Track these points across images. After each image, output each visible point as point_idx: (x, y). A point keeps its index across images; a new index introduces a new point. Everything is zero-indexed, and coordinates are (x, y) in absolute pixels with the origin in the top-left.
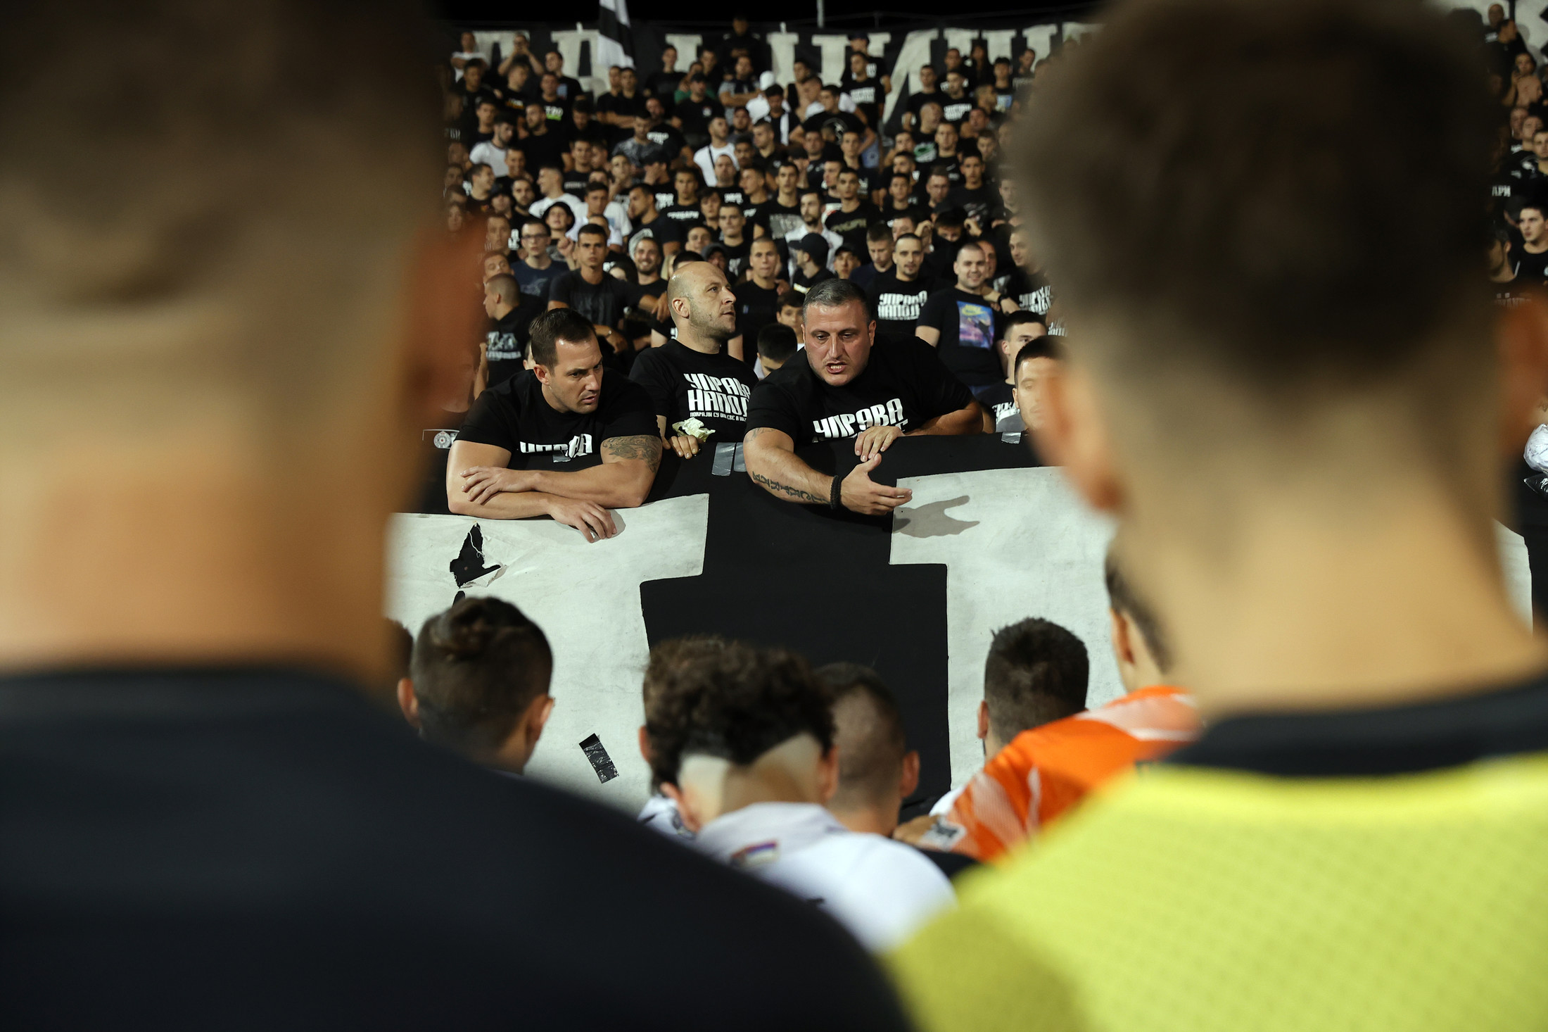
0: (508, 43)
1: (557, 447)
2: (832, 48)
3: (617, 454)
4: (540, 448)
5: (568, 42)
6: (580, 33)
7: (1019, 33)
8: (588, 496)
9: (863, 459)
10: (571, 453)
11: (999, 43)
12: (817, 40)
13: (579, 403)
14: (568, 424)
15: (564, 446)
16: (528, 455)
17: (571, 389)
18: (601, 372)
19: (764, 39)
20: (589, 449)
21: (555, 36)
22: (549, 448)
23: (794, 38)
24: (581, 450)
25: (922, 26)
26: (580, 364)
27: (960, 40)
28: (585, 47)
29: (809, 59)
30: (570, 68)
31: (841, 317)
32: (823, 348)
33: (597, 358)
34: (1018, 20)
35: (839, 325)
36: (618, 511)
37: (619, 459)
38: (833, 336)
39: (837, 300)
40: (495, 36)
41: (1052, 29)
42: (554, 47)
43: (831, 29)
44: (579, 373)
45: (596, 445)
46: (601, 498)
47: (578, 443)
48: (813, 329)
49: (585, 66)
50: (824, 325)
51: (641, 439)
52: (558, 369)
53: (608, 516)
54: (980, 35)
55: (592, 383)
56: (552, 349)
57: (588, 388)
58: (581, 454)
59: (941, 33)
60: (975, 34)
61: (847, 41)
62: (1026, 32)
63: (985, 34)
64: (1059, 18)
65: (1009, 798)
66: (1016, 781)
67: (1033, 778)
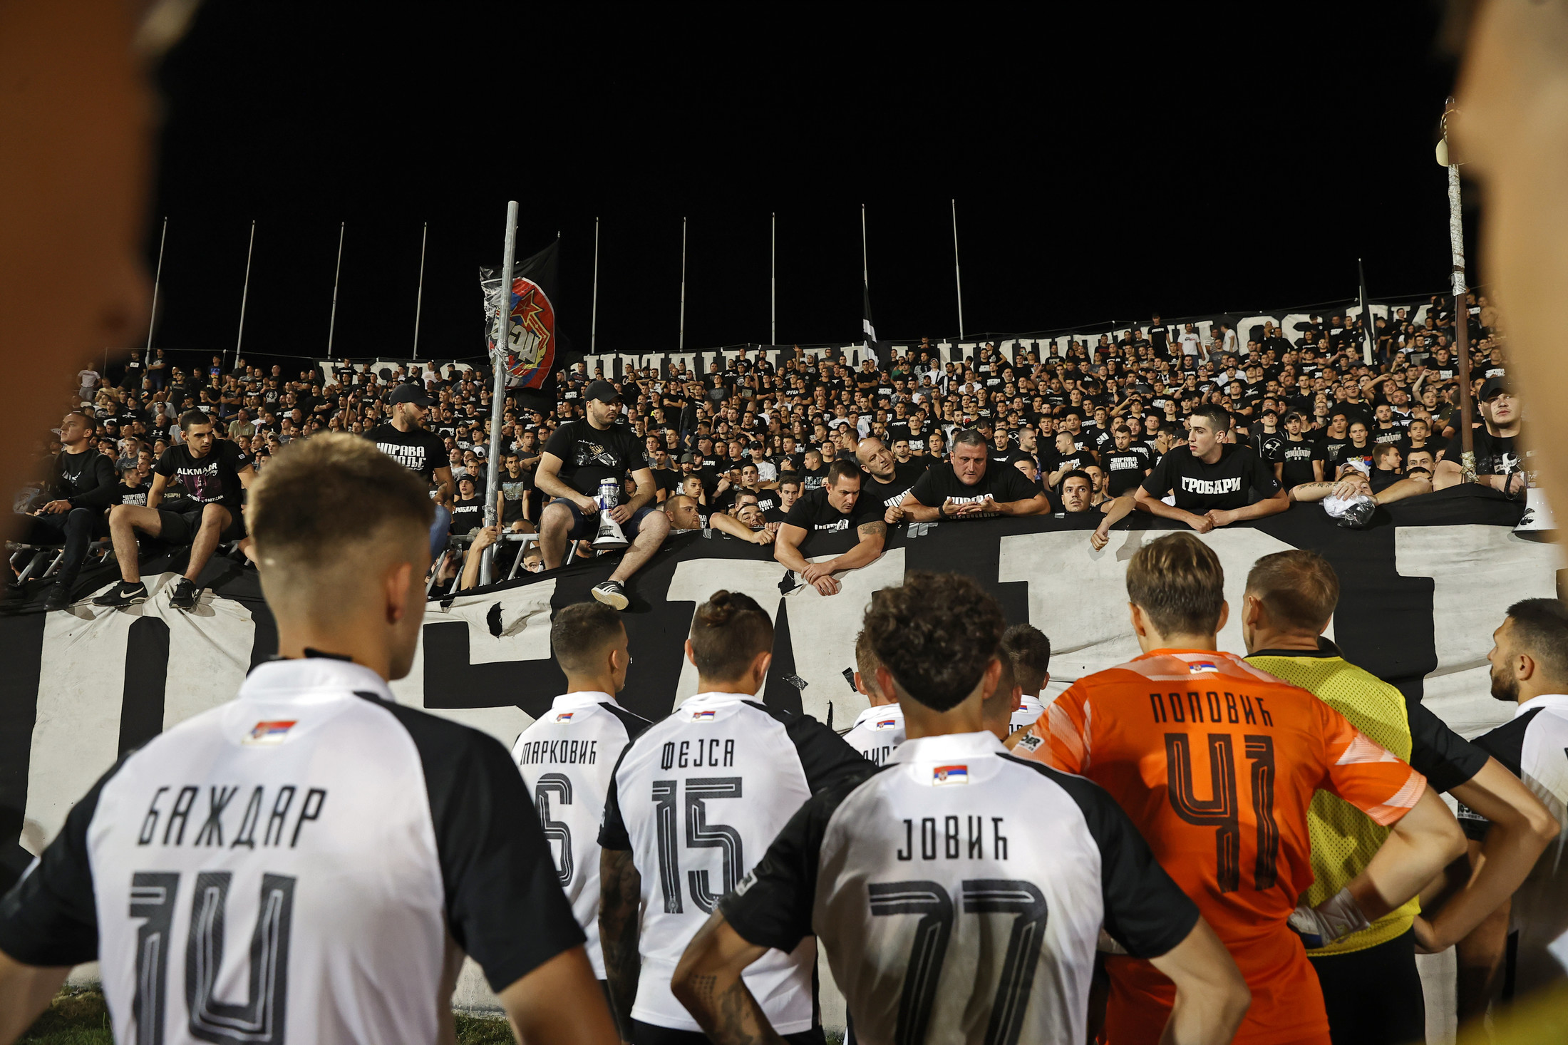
0: (822, 353)
1: (830, 526)
2: (967, 348)
3: (866, 533)
4: (824, 527)
5: (848, 351)
6: (853, 347)
7: (1053, 340)
10: (838, 529)
11: (1044, 345)
12: (960, 346)
13: (842, 507)
15: (835, 526)
16: (818, 530)
19: (936, 345)
20: (847, 527)
21: (842, 349)
23: (950, 345)
24: (843, 527)
25: (1008, 338)
26: (847, 488)
27: (1026, 345)
28: (856, 353)
29: (957, 355)
30: (849, 363)
31: (977, 451)
34: (1053, 334)
35: (975, 456)
37: (868, 536)
38: (972, 460)
40: (816, 350)
41: (1069, 338)
42: (842, 354)
43: (966, 341)
44: (846, 493)
45: (851, 525)
47: (842, 523)
49: (856, 362)
51: (877, 523)
52: (837, 489)
55: (850, 498)
56: (836, 479)
58: (844, 530)
59: (1017, 341)
60: (1033, 341)
61: (974, 345)
62: (1056, 340)
63: (1038, 341)
64: (1071, 333)
65: (1071, 719)
66: (1076, 709)
67: (1087, 707)
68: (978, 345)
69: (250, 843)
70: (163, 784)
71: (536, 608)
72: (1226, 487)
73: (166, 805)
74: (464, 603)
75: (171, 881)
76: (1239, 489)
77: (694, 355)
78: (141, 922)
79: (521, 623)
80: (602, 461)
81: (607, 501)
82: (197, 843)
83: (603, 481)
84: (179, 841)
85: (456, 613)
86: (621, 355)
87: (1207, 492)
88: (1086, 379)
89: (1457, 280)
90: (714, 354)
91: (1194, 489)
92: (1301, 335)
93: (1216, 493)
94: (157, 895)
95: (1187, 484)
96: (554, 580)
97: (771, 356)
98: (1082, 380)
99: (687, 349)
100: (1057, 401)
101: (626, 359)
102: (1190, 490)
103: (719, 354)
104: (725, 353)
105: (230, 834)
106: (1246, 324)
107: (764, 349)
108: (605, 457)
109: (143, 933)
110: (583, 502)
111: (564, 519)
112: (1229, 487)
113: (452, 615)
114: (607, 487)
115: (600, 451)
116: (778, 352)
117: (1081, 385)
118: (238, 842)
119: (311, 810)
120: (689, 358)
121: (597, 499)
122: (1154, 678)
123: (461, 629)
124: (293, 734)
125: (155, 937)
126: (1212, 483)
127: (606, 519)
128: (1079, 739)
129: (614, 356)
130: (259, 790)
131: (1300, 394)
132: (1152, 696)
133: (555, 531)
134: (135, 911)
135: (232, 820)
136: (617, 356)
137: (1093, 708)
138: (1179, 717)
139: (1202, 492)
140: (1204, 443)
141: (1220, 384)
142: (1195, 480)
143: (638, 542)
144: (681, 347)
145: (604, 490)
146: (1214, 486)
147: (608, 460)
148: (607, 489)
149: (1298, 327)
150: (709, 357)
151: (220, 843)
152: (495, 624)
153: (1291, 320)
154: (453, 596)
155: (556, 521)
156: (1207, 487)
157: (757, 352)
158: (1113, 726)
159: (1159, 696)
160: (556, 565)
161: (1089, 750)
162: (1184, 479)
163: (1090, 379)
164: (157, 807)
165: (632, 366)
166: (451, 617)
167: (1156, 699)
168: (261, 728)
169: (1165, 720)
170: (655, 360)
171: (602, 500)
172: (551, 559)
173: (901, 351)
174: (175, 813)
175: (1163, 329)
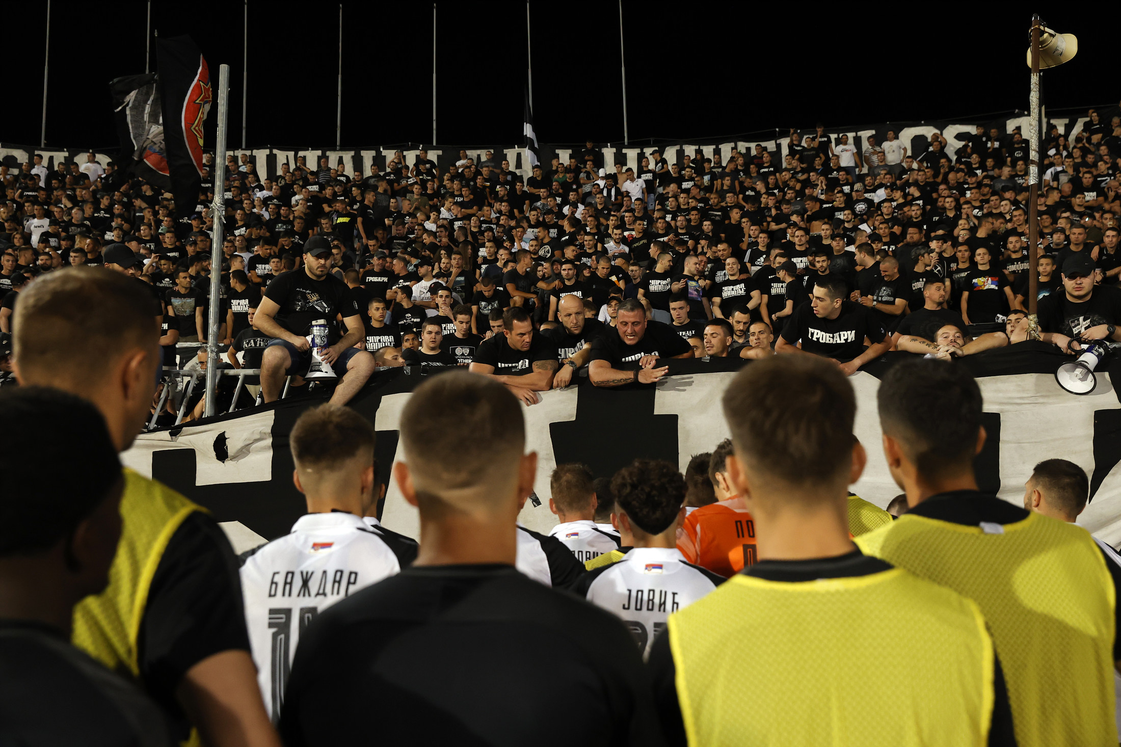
0: (484, 155)
1: (514, 365)
2: (632, 154)
3: (539, 368)
4: (506, 365)
5: (511, 154)
6: (517, 149)
7: (717, 147)
8: (528, 386)
9: (643, 367)
10: (520, 367)
11: (708, 151)
12: (624, 151)
13: (522, 347)
14: (517, 355)
15: (517, 364)
16: (502, 368)
17: (518, 341)
18: (532, 334)
19: (600, 150)
20: (527, 366)
21: (505, 151)
22: (510, 365)
23: (614, 150)
24: (524, 366)
25: (673, 144)
26: (522, 331)
27: (690, 151)
28: (519, 156)
29: (620, 160)
30: (512, 168)
31: (634, 316)
32: (625, 328)
33: (530, 328)
34: (717, 141)
35: (632, 320)
36: (540, 392)
37: (540, 370)
38: (630, 324)
39: (632, 310)
40: (479, 152)
41: (732, 145)
42: (505, 157)
43: (631, 146)
44: (522, 334)
45: (530, 364)
46: (533, 387)
47: (523, 363)
48: (621, 321)
49: (519, 165)
50: (626, 320)
51: (550, 361)
52: (513, 332)
53: (535, 395)
54: (699, 147)
55: (527, 338)
56: (511, 324)
57: (525, 341)
58: (524, 367)
59: (681, 147)
60: (697, 147)
61: (638, 151)
62: (720, 146)
63: (702, 147)
64: (735, 140)
65: (689, 535)
66: (692, 529)
67: (698, 528)
68: (642, 150)
69: (324, 594)
70: (276, 570)
71: (258, 437)
72: (843, 338)
73: (280, 579)
74: (191, 432)
75: (288, 612)
76: (854, 339)
77: (352, 153)
78: (274, 630)
79: (245, 450)
80: (317, 307)
81: (317, 341)
82: (299, 595)
83: (314, 323)
84: (290, 595)
85: (184, 441)
86: (275, 151)
87: (827, 342)
88: (747, 193)
89: (1032, 172)
90: (373, 153)
91: (818, 339)
92: (961, 144)
93: (835, 342)
94: (281, 618)
95: (812, 334)
96: (273, 412)
97: (433, 156)
98: (744, 194)
99: (344, 148)
100: (716, 215)
101: (282, 156)
102: (814, 339)
103: (379, 152)
104: (385, 153)
105: (314, 591)
106: (908, 134)
107: (425, 150)
108: (320, 304)
109: (275, 636)
110: (297, 341)
111: (284, 359)
112: (846, 338)
113: (180, 443)
114: (318, 328)
115: (315, 299)
116: (440, 152)
117: (743, 199)
118: (318, 594)
119: (352, 580)
120: (348, 156)
121: (309, 338)
122: (738, 511)
123: (189, 456)
124: (333, 548)
125: (282, 636)
126: (831, 335)
127: (317, 356)
128: (693, 546)
129: (267, 151)
130: (325, 572)
131: (946, 215)
132: (736, 522)
133: (275, 371)
134: (271, 625)
135: (314, 586)
136: (271, 152)
137: (702, 528)
138: (751, 534)
139: (824, 341)
140: (824, 308)
141: (876, 200)
142: (819, 331)
143: (347, 378)
144: (338, 143)
145: (316, 331)
146: (833, 338)
147: (322, 306)
148: (318, 330)
149: (959, 137)
150: (368, 156)
151: (309, 595)
152: (221, 449)
153: (950, 133)
154: (181, 427)
155: (276, 362)
156: (828, 338)
157: (418, 152)
158: (713, 540)
159: (740, 522)
160: (275, 399)
161: (699, 553)
162: (811, 330)
163: (753, 193)
164: (275, 580)
165: (287, 164)
166: (180, 445)
167: (739, 524)
168: (316, 546)
169: (743, 536)
170: (312, 158)
171: (313, 340)
172: (270, 394)
173: (564, 156)
174: (286, 583)
175: (826, 139)
